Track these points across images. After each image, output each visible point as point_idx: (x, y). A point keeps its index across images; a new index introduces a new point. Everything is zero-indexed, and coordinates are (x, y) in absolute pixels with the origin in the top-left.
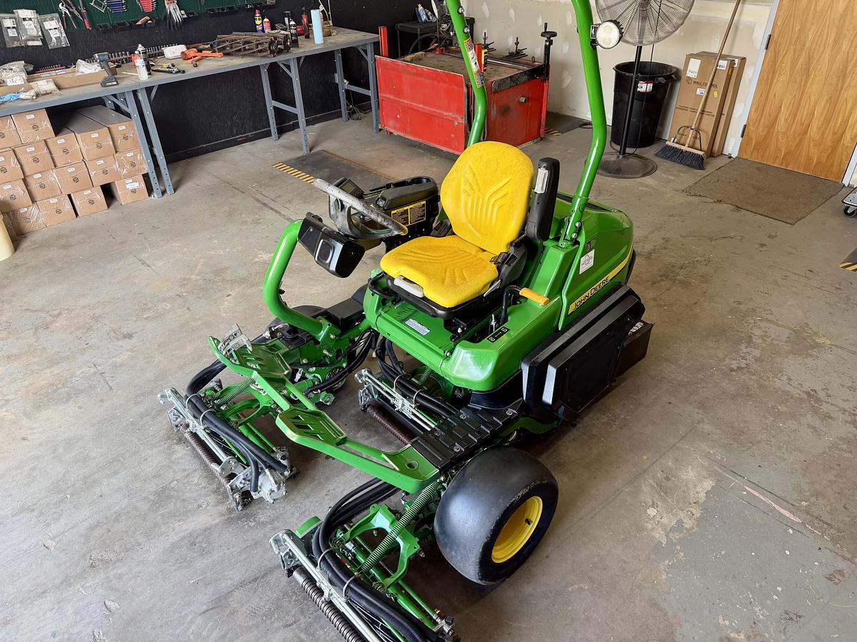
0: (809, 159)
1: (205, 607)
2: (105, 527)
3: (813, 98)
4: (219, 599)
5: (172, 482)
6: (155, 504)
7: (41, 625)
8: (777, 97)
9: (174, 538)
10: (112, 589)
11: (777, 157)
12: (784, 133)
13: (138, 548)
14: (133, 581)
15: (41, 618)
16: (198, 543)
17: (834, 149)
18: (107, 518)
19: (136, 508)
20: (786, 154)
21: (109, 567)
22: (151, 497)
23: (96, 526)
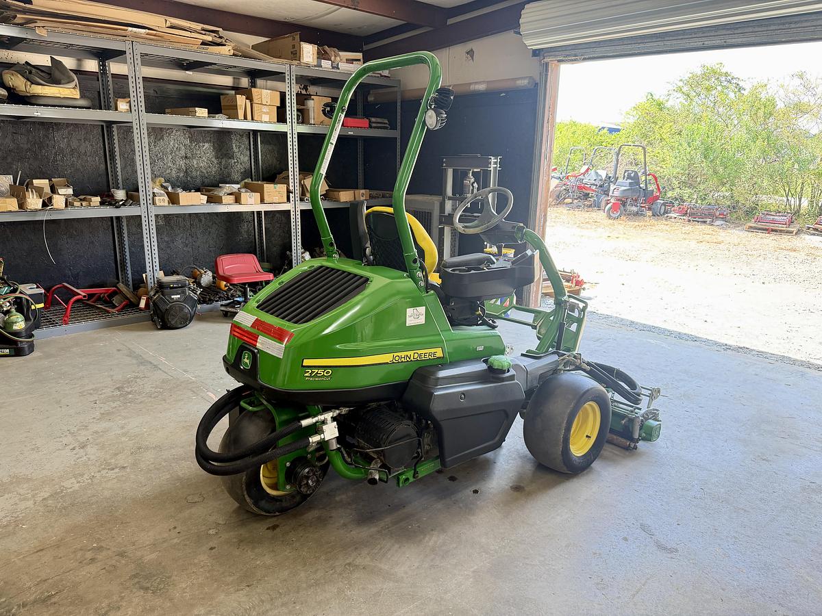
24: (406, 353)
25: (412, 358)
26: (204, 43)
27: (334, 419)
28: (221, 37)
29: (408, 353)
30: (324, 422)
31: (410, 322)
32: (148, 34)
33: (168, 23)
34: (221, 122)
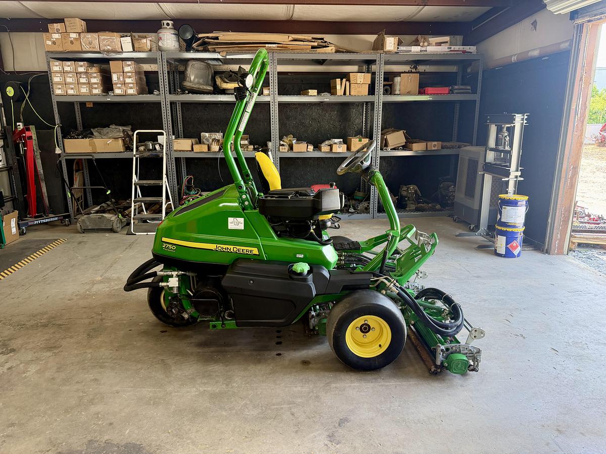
24: (227, 246)
25: (232, 250)
26: (313, 47)
27: (178, 276)
28: (326, 42)
29: (229, 247)
30: (172, 276)
31: (231, 226)
32: (278, 47)
33: (290, 38)
34: (326, 98)
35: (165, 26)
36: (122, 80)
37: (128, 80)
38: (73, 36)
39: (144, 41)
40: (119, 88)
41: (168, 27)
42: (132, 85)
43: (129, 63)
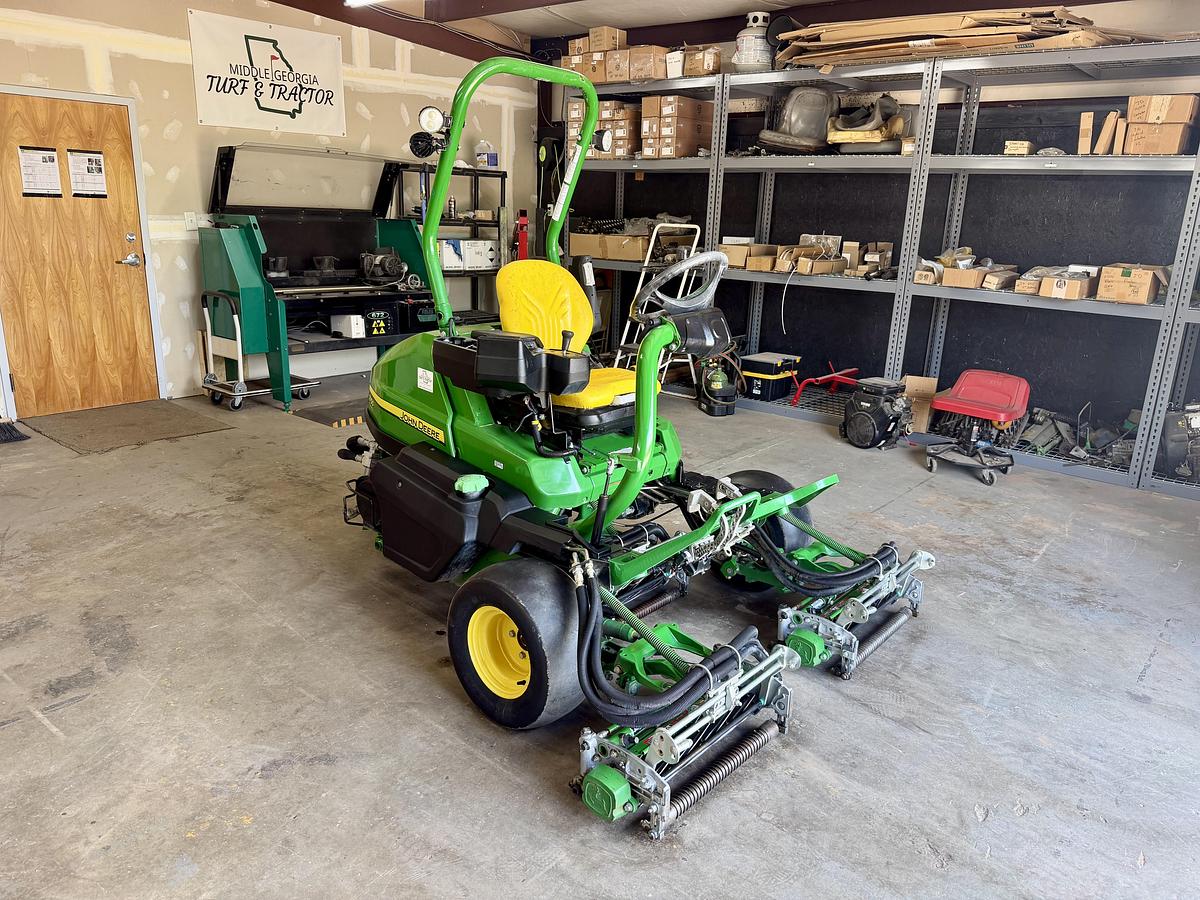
0: (113, 387)
1: (922, 733)
2: (885, 872)
3: (84, 318)
4: (905, 725)
5: (765, 820)
6: (815, 826)
7: (1059, 875)
8: (38, 329)
9: (856, 787)
10: (962, 822)
11: (74, 399)
12: (68, 368)
13: (892, 818)
14: (938, 805)
15: (1053, 879)
16: (848, 761)
17: (135, 366)
18: (869, 878)
19: (833, 847)
20: (83, 391)
21: (938, 839)
22: (804, 835)
23: (890, 884)
24: (413, 417)
25: (417, 426)
28: (1058, 21)
29: (415, 419)
31: (420, 383)
32: (937, 45)
33: (968, 21)
34: (1052, 161)
35: (751, 23)
36: (655, 130)
37: (666, 131)
38: (597, 57)
39: (700, 56)
40: (650, 146)
41: (755, 25)
42: (669, 140)
43: (671, 99)
